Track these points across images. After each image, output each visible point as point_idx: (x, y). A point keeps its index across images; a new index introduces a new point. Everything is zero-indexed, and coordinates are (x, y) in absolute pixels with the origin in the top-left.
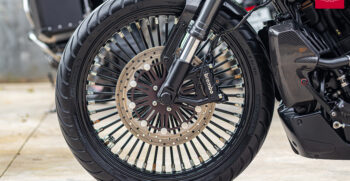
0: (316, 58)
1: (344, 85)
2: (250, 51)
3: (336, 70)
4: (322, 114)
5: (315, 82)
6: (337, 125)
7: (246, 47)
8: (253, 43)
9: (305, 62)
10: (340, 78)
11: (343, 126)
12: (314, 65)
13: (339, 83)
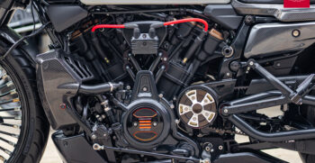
0: (78, 85)
1: (107, 109)
2: (25, 77)
3: (99, 96)
4: (85, 137)
5: (79, 106)
6: (96, 147)
7: (22, 74)
8: (29, 70)
9: (67, 88)
10: (103, 103)
11: (103, 148)
12: (75, 91)
13: (103, 107)
